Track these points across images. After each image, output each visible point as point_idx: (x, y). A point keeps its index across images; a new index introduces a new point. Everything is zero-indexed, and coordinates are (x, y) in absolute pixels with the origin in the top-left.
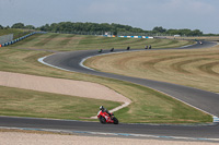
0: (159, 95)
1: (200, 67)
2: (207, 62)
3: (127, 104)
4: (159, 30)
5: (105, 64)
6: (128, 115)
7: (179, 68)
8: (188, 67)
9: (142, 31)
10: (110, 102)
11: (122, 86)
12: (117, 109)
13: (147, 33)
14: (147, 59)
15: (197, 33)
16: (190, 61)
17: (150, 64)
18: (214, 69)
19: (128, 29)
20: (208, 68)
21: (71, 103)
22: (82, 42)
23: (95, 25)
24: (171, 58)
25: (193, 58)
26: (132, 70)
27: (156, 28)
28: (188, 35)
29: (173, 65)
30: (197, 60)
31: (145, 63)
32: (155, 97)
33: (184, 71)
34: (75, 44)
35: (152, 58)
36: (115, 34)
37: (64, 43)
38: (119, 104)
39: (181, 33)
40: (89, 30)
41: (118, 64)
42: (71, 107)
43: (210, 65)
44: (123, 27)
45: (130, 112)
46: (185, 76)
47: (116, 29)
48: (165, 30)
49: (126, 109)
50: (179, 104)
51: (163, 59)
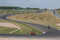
1: (39, 18)
2: (41, 17)
3: (19, 29)
4: (28, 8)
5: (13, 18)
6: (20, 32)
7: (33, 19)
8: (36, 18)
9: (23, 9)
10: (15, 28)
11: (18, 24)
12: (17, 30)
13: (24, 9)
14: (25, 16)
15: (38, 9)
17: (26, 18)
18: (43, 19)
19: (19, 8)
20: (41, 19)
21: (4, 29)
22: (7, 12)
23: (10, 7)
24: (31, 16)
25: (37, 16)
26: (21, 20)
27: (27, 8)
29: (32, 18)
31: (24, 17)
32: (27, 27)
33: (35, 20)
34: (5, 12)
35: (26, 16)
36: (16, 9)
37: (2, 12)
38: (17, 29)
39: (34, 9)
40: (9, 8)
41: (17, 18)
42: (4, 30)
44: (18, 7)
45: (20, 31)
47: (16, 8)
48: (29, 8)
49: (19, 30)
51: (29, 16)
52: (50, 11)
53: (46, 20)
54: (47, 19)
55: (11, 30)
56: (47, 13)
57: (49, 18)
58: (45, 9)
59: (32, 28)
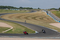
0: (21, 26)
1: (32, 18)
2: (34, 16)
3: (12, 28)
4: (21, 8)
5: (6, 17)
8: (29, 18)
9: (16, 8)
10: (7, 28)
11: (11, 23)
12: (9, 30)
16: (30, 16)
19: (13, 7)
20: (34, 18)
23: (4, 6)
24: (24, 15)
25: (30, 15)
27: (20, 7)
28: (29, 9)
29: (25, 17)
30: (31, 16)
32: (20, 26)
33: (28, 19)
35: (19, 16)
38: (10, 28)
40: (2, 8)
41: (10, 17)
43: (35, 17)
44: (11, 7)
45: (13, 30)
46: (28, 20)
47: (9, 8)
49: (12, 30)
50: (26, 28)
51: (22, 16)
52: (43, 11)
53: (39, 20)
54: (40, 18)
55: (3, 29)
56: (40, 12)
57: (42, 18)
58: (39, 9)
59: (25, 27)
